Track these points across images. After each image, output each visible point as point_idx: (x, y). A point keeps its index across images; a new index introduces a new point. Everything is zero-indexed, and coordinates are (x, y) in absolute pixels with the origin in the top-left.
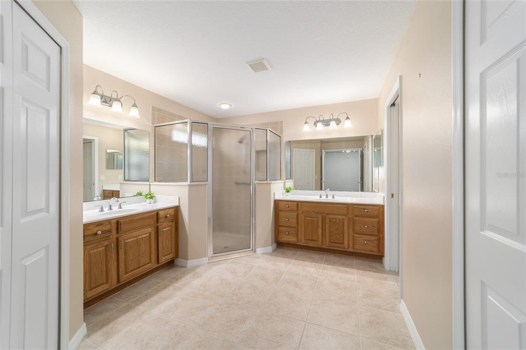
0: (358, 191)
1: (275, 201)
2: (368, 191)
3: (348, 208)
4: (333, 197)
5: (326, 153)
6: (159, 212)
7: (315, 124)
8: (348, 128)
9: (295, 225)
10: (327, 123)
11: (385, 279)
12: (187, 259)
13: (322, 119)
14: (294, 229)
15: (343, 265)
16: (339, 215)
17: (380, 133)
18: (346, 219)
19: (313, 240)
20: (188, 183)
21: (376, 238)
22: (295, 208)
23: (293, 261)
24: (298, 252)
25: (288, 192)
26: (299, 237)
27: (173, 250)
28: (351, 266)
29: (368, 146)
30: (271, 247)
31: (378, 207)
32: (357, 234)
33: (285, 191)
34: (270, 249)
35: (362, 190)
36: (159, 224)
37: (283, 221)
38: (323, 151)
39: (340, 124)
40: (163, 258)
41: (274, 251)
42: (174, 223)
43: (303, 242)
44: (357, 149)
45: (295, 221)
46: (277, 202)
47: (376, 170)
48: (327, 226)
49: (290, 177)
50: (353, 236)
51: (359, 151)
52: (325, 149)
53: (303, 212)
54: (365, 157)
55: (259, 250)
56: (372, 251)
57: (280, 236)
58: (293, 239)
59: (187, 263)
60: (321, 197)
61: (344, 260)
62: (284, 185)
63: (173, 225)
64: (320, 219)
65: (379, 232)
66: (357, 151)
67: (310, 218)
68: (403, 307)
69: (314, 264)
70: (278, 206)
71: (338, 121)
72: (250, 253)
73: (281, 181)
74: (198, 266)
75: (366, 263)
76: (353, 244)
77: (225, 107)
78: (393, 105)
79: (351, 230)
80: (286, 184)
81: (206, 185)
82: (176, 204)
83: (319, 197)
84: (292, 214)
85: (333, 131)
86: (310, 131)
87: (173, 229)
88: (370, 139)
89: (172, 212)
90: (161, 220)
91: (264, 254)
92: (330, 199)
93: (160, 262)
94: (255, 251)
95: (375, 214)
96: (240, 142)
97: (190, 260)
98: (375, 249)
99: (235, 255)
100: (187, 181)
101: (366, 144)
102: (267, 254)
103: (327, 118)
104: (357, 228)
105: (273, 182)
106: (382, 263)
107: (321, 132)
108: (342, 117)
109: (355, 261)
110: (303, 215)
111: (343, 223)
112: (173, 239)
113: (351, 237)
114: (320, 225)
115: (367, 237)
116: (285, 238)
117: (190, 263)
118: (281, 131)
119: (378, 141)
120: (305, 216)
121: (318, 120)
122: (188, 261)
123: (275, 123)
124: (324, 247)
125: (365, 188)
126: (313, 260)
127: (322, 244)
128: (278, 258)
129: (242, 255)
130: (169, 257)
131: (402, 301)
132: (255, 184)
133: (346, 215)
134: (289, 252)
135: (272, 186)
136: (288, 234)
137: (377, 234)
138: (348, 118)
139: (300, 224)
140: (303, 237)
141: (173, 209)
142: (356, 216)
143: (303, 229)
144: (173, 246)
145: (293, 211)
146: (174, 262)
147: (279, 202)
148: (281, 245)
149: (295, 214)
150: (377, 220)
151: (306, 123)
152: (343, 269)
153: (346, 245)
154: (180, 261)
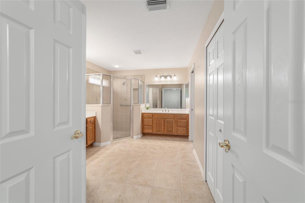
0: (179, 108)
1: (142, 113)
2: (183, 108)
3: (175, 116)
4: (168, 111)
5: (164, 90)
6: (88, 119)
7: (161, 77)
8: (175, 80)
9: (151, 125)
10: (166, 77)
11: (189, 144)
12: (100, 142)
13: (163, 75)
14: (151, 126)
15: (172, 140)
16: (171, 119)
17: (188, 83)
18: (174, 120)
19: (160, 131)
20: (101, 105)
21: (186, 128)
22: (152, 116)
23: (151, 140)
24: (153, 137)
25: (148, 109)
26: (153, 130)
27: (93, 138)
28: (176, 141)
29: (184, 87)
30: (140, 135)
31: (186, 115)
32: (179, 127)
33: (146, 109)
34: (140, 136)
35: (181, 108)
36: (87, 125)
37: (146, 123)
38: (163, 89)
39: (172, 78)
40: (89, 142)
41: (141, 137)
42: (94, 124)
43: (155, 132)
44: (179, 88)
45: (152, 123)
46: (143, 114)
47: (186, 99)
48: (166, 124)
49: (148, 102)
50: (177, 128)
51: (180, 90)
52: (164, 88)
53: (155, 118)
54: (182, 92)
55: (135, 137)
56: (184, 134)
57: (144, 130)
58: (150, 131)
59: (100, 144)
60: (163, 111)
61: (173, 138)
62: (146, 106)
63: (94, 126)
64: (163, 121)
65: (187, 125)
66: (179, 89)
67: (159, 121)
68: (194, 151)
69: (160, 141)
70: (144, 116)
71: (171, 77)
72: (130, 139)
73: (144, 104)
74: (106, 146)
75: (182, 139)
76: (177, 131)
77: (117, 66)
78: (193, 72)
79: (176, 125)
80: (147, 105)
81: (110, 106)
82: (95, 115)
83: (162, 111)
84: (150, 119)
85: (168, 81)
86: (157, 80)
87: (94, 128)
88: (184, 85)
89: (93, 119)
90: (88, 123)
91: (137, 139)
92: (167, 112)
93: (88, 144)
94: (133, 138)
95: (186, 117)
96: (124, 84)
97: (102, 142)
98: (186, 133)
99: (124, 140)
100: (100, 104)
101: (183, 87)
102: (138, 138)
103: (166, 75)
104: (179, 124)
105: (141, 104)
106: (188, 138)
107: (163, 81)
108: (173, 75)
109: (177, 139)
110: (155, 120)
111: (173, 122)
112: (93, 133)
113: (176, 128)
114: (163, 124)
115: (183, 128)
116: (146, 131)
117: (102, 144)
118: (144, 79)
119: (187, 86)
120: (156, 120)
121: (162, 75)
122: (101, 143)
123: (142, 76)
124: (165, 133)
125: (182, 107)
126: (160, 140)
127: (164, 133)
128: (144, 140)
129: (127, 139)
130: (92, 141)
131: (194, 149)
132: (133, 105)
133: (174, 119)
134: (149, 137)
135: (141, 106)
136: (148, 129)
137: (186, 126)
138: (175, 76)
139: (154, 124)
140: (155, 130)
141: (93, 118)
142: (178, 119)
143: (155, 126)
144: (93, 136)
145: (150, 118)
146: (93, 145)
147: (144, 114)
148: (144, 134)
149: (152, 119)
150: (186, 120)
151: (156, 76)
152: (172, 142)
153: (174, 133)
154: (96, 144)
